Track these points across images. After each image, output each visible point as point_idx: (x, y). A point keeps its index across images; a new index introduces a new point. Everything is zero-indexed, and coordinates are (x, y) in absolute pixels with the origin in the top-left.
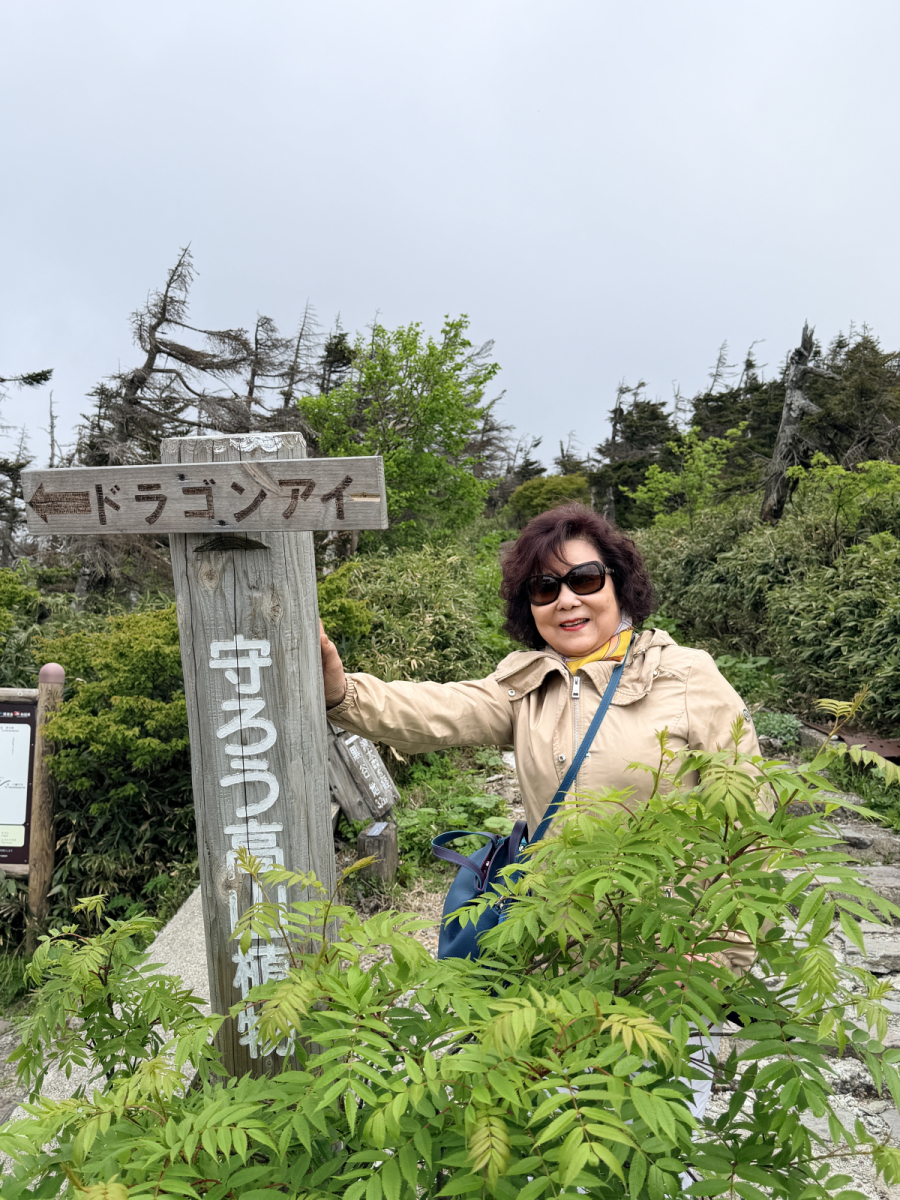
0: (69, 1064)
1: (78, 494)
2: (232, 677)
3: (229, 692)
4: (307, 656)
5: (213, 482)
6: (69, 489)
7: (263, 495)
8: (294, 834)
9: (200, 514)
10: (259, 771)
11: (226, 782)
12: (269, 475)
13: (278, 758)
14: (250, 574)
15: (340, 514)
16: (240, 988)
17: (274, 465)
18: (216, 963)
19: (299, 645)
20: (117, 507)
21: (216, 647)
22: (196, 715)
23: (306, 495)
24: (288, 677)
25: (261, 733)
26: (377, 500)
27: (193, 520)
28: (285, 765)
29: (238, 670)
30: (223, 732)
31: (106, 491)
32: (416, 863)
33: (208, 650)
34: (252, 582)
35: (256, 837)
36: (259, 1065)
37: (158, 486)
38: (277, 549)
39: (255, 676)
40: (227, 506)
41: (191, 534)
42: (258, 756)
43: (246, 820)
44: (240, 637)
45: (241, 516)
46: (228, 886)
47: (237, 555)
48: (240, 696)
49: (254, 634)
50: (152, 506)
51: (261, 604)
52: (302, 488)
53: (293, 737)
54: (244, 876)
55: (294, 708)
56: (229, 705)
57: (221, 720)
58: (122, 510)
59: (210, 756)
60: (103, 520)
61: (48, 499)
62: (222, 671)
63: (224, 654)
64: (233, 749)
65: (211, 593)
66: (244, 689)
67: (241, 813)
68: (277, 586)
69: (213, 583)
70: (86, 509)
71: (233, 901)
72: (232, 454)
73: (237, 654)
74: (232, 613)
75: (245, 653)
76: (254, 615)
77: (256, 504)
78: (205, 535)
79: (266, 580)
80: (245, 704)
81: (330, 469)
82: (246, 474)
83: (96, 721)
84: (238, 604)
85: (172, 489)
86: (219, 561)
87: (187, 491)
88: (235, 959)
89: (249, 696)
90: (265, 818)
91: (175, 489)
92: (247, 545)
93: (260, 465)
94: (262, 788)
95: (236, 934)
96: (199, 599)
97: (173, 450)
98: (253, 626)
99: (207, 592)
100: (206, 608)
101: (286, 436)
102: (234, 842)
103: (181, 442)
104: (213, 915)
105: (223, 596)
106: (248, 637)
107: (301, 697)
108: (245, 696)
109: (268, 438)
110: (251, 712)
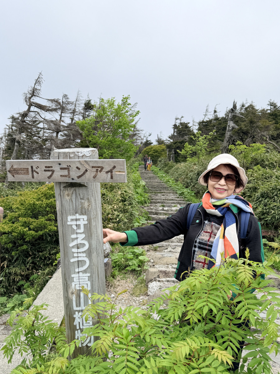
0: (22, 352)
1: (25, 169)
2: (75, 227)
3: (73, 232)
4: (98, 220)
5: (70, 166)
6: (22, 167)
7: (86, 171)
8: (94, 277)
9: (66, 176)
10: (83, 257)
11: (72, 260)
12: (88, 165)
13: (89, 253)
14: (81, 194)
15: (112, 177)
16: (76, 325)
17: (90, 161)
18: (68, 317)
19: (96, 217)
20: (38, 173)
22: (62, 239)
23: (101, 171)
24: (93, 227)
25: (84, 245)
26: (124, 173)
27: (63, 178)
28: (91, 255)
30: (71, 245)
31: (34, 168)
32: (117, 271)
33: (67, 219)
34: (82, 197)
35: (82, 278)
36: (82, 349)
37: (52, 167)
38: (89, 187)
39: (82, 227)
40: (74, 174)
41: (62, 182)
42: (83, 252)
43: (79, 272)
44: (77, 215)
45: (79, 177)
46: (72, 293)
47: (77, 189)
48: (77, 233)
49: (82, 214)
50: (50, 173)
51: (84, 204)
52: (99, 169)
53: (94, 246)
54: (78, 290)
55: (94, 236)
56: (74, 236)
57: (71, 241)
58: (40, 174)
59: (67, 252)
60: (33, 177)
61: (15, 170)
62: (71, 225)
63: (72, 220)
64: (75, 250)
65: (68, 201)
66: (78, 231)
67: (77, 270)
68: (90, 198)
69: (69, 198)
70: (27, 173)
71: (74, 298)
72: (76, 157)
73: (76, 220)
74: (75, 207)
75: (79, 220)
76: (82, 208)
77: (84, 173)
78: (66, 183)
79: (86, 196)
80: (79, 236)
81: (108, 163)
82: (81, 164)
83: (15, 225)
84: (77, 204)
85: (56, 168)
86: (71, 190)
87: (61, 169)
88: (74, 316)
89: (80, 233)
90: (85, 272)
91: (57, 168)
92: (80, 185)
93: (85, 161)
94: (84, 262)
95: (75, 308)
96: (64, 202)
97: (56, 155)
98: (82, 211)
99: (67, 200)
100: (67, 205)
101: (92, 151)
102: (75, 279)
103: (59, 153)
104: (67, 302)
105: (72, 201)
106: (80, 215)
107: (97, 233)
108: (79, 233)
109: (87, 151)
110: (81, 238)
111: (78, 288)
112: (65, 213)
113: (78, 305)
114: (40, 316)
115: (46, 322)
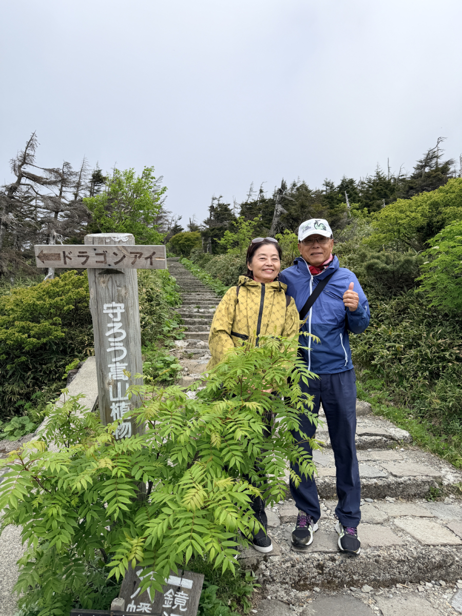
1: (56, 254)
2: (111, 316)
3: (110, 320)
4: (135, 309)
5: (106, 252)
6: (52, 252)
7: (124, 256)
8: (132, 366)
9: (102, 262)
10: (120, 347)
11: (109, 350)
12: (127, 250)
13: (126, 342)
14: (117, 282)
15: (151, 264)
16: (113, 417)
17: (129, 247)
18: (104, 409)
19: (133, 305)
20: (71, 259)
21: (105, 306)
22: (98, 328)
23: (140, 257)
24: (130, 315)
25: (121, 334)
26: (164, 260)
27: (99, 264)
28: (129, 344)
29: (113, 314)
30: (107, 334)
31: (67, 253)
33: (103, 307)
34: (118, 285)
35: (119, 368)
37: (86, 252)
38: (127, 274)
39: (119, 315)
40: (111, 260)
41: (97, 269)
42: (120, 342)
43: (116, 362)
44: (114, 303)
45: (116, 263)
46: (109, 384)
47: (113, 276)
48: (113, 322)
49: (119, 302)
50: (84, 259)
51: (121, 292)
52: (139, 255)
53: (131, 335)
54: (115, 380)
55: (132, 325)
56: (110, 325)
57: (107, 330)
58: (73, 260)
59: (103, 342)
60: (65, 263)
61: (45, 255)
62: (108, 314)
63: (108, 308)
64: (111, 339)
65: (104, 288)
66: (115, 320)
67: (114, 360)
68: (127, 286)
69: (105, 285)
70: (59, 258)
71: (111, 389)
72: (112, 242)
73: (113, 308)
74: (111, 295)
75: (116, 308)
76: (119, 295)
77: (122, 259)
78: (102, 269)
79: (123, 284)
80: (115, 324)
81: (147, 249)
82: (118, 249)
84: (113, 291)
85: (91, 253)
86: (106, 278)
87: (97, 254)
88: (111, 407)
89: (117, 322)
90: (122, 361)
92: (117, 272)
93: (123, 247)
94: (121, 352)
95: (112, 399)
96: (100, 290)
97: (90, 240)
98: (118, 299)
99: (102, 288)
100: (102, 293)
101: (129, 236)
102: (111, 370)
103: (94, 237)
104: (103, 394)
105: (108, 289)
106: (117, 303)
107: (134, 322)
108: (115, 322)
109: (123, 237)
110: (118, 327)
112: (98, 302)
113: (115, 395)
114: (77, 406)
115: (84, 410)
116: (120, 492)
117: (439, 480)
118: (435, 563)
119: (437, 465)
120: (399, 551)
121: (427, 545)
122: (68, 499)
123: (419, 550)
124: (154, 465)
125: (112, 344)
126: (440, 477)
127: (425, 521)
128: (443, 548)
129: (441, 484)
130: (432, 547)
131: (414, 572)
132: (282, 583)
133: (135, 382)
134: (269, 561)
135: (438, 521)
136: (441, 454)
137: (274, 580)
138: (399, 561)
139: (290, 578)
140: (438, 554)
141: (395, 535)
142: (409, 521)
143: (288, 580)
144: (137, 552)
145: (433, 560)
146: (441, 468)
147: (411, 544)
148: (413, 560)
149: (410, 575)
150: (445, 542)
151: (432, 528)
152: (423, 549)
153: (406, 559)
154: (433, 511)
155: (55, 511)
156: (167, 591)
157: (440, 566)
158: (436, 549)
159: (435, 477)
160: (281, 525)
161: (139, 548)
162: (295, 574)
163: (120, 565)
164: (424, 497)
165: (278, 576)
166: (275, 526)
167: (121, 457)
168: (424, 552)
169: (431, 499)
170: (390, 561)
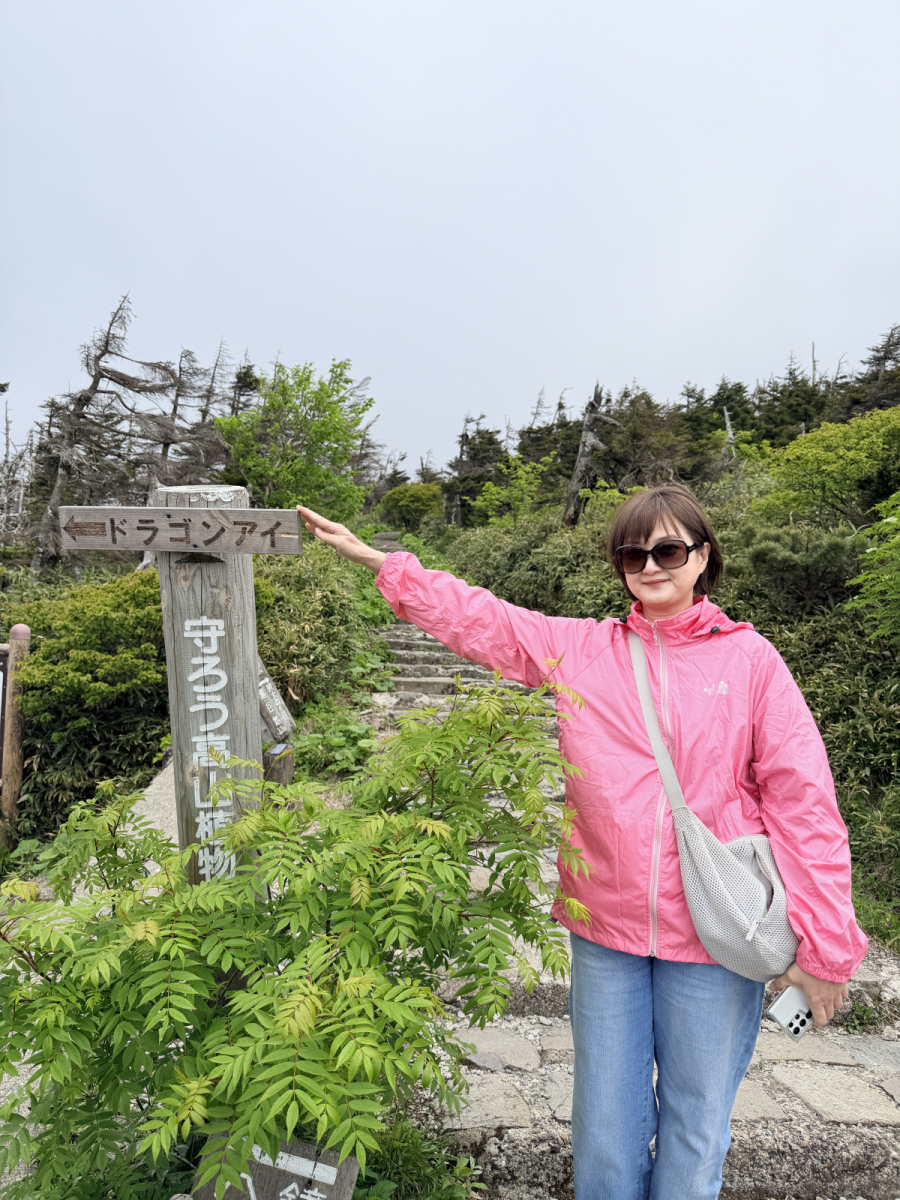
0: (91, 886)
1: (98, 524)
2: (199, 643)
3: (197, 652)
4: (248, 630)
5: (190, 520)
6: (91, 521)
7: (223, 530)
8: (238, 741)
9: (181, 540)
10: (216, 703)
11: (193, 709)
12: (227, 518)
13: (228, 694)
14: (212, 578)
15: (273, 544)
16: (200, 837)
17: (231, 511)
18: (184, 822)
19: (243, 623)
20: (124, 533)
21: (188, 624)
22: (173, 666)
23: (251, 532)
24: (235, 643)
25: (217, 678)
26: (296, 537)
27: (177, 544)
28: (232, 698)
29: (202, 639)
30: (192, 678)
31: (117, 523)
33: (183, 626)
34: (213, 583)
35: (213, 743)
37: (152, 521)
38: (229, 562)
39: (214, 642)
40: (198, 536)
41: (174, 553)
42: (215, 693)
43: (206, 733)
44: (205, 618)
45: (208, 542)
46: (194, 774)
47: (204, 566)
48: (203, 655)
49: (214, 616)
50: (148, 534)
51: (219, 597)
52: (249, 527)
53: (238, 680)
54: (205, 768)
55: (238, 661)
56: (196, 661)
57: (191, 670)
58: (128, 535)
59: (183, 692)
60: (114, 541)
61: (77, 525)
62: (192, 639)
63: (194, 628)
64: (198, 688)
65: (186, 589)
66: (206, 650)
67: (203, 728)
68: (230, 585)
69: (188, 583)
70: (103, 533)
72: (202, 503)
73: (202, 628)
74: (199, 602)
75: (208, 628)
76: (214, 604)
77: (218, 535)
78: (183, 553)
79: (222, 582)
80: (207, 660)
81: (266, 516)
82: (212, 517)
84: (204, 597)
85: (162, 524)
86: (191, 570)
87: (172, 525)
88: (197, 820)
89: (210, 655)
90: (219, 731)
91: (164, 524)
92: (210, 559)
93: (221, 511)
94: (217, 713)
95: (199, 804)
96: (177, 593)
97: (162, 498)
98: (213, 611)
99: (183, 588)
100: (183, 598)
101: (236, 491)
102: (198, 747)
103: (168, 494)
104: (183, 793)
105: (194, 591)
106: (210, 618)
107: (244, 656)
108: (207, 655)
109: (225, 492)
110: (211, 665)
111: (206, 765)
112: (177, 616)
113: (206, 797)
114: (129, 815)
115: (142, 825)
116: (174, 986)
117: (875, 990)
118: (848, 1159)
119: (874, 960)
120: (773, 1132)
121: (834, 1122)
122: (81, 996)
123: (815, 1131)
124: (247, 935)
125: (200, 698)
126: (876, 984)
127: (837, 1073)
128: (866, 1130)
129: (878, 999)
130: (843, 1126)
131: (803, 1177)
132: (531, 1184)
133: (243, 771)
134: (506, 1138)
135: (866, 1074)
136: (885, 936)
137: (514, 1178)
138: (772, 1153)
139: (548, 1175)
140: (855, 1142)
141: (769, 1098)
142: (803, 1072)
143: (542, 1178)
144: (195, 1106)
145: (845, 1154)
146: (880, 965)
147: (801, 1119)
148: (801, 1151)
149: (796, 1183)
150: (872, 1119)
151: (849, 1089)
152: (824, 1130)
153: (787, 1149)
154: (857, 1054)
155: (50, 1017)
156: (286, 1187)
157: (858, 1168)
158: (852, 1132)
159: (866, 985)
160: (541, 1066)
161: (200, 1099)
162: (557, 1166)
163: (163, 1130)
164: (842, 1024)
165: (524, 1169)
166: (529, 1069)
167: (183, 918)
168: (825, 1137)
169: (855, 1028)
170: (754, 1150)
